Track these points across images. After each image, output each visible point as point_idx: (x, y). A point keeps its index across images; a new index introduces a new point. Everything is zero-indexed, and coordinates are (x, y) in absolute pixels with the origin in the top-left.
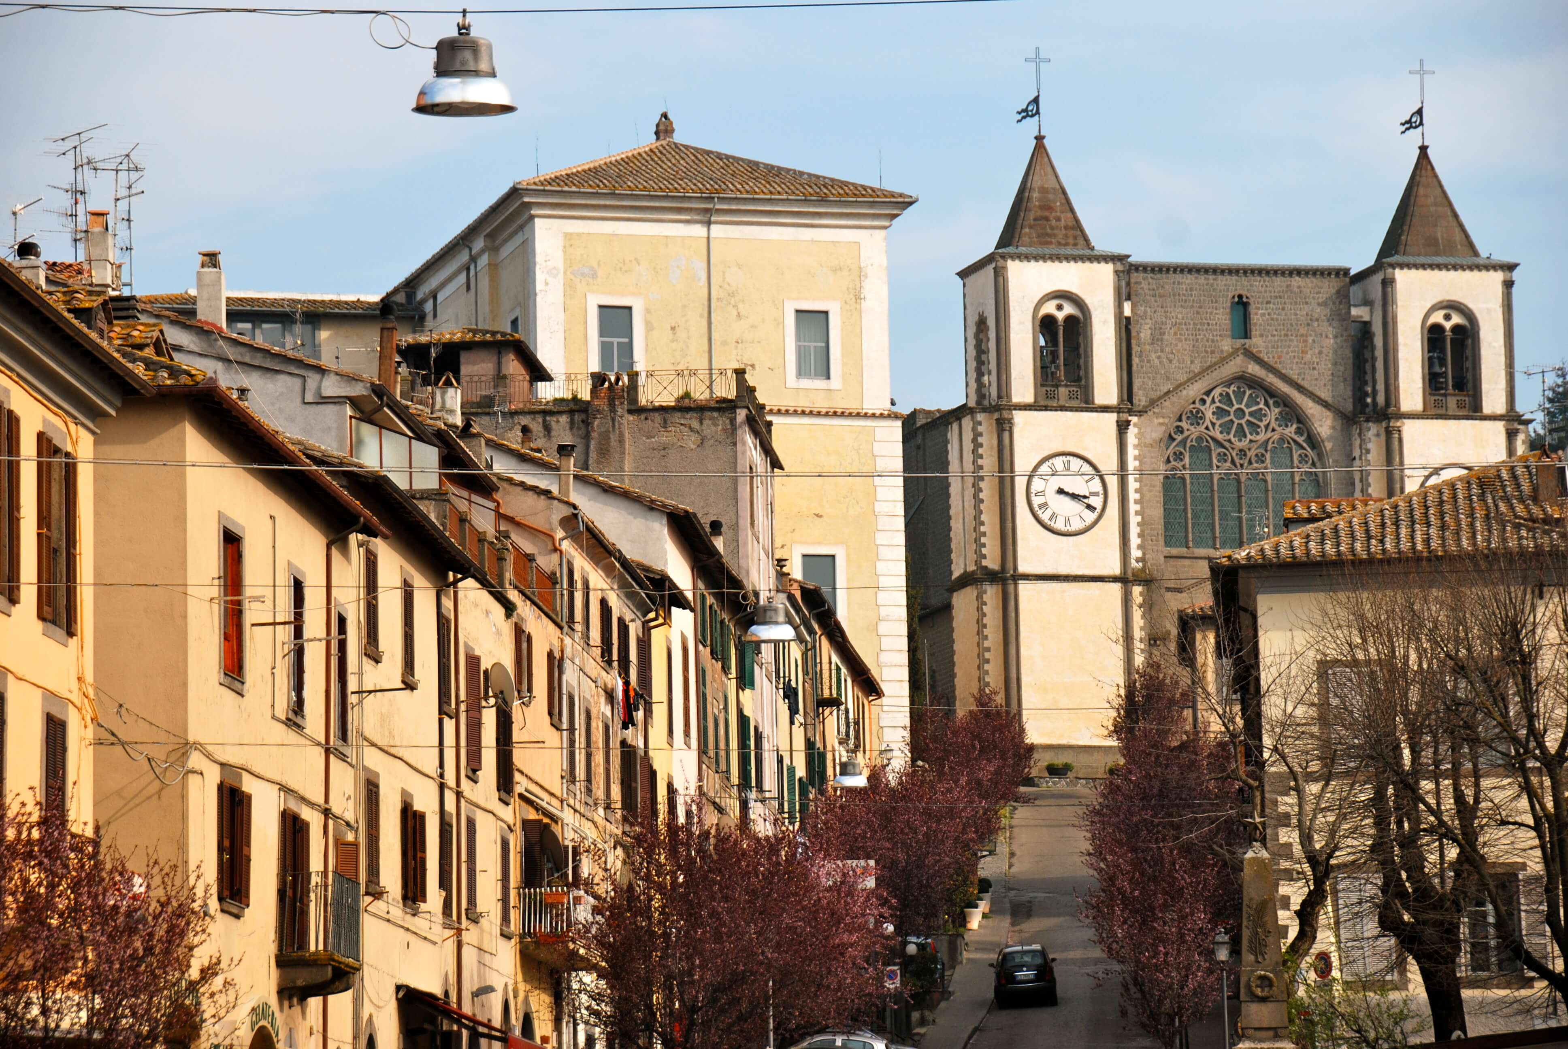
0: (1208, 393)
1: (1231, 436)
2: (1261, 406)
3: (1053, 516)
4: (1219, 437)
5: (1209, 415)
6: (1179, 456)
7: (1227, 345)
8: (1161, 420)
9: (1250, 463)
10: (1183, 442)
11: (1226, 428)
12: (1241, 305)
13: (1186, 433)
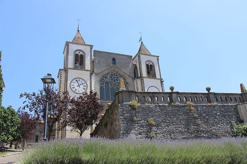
0: (108, 73)
1: (113, 81)
2: (118, 76)
3: (76, 90)
4: (110, 81)
5: (109, 77)
6: (103, 84)
7: (112, 65)
8: (99, 77)
9: (116, 86)
10: (104, 81)
11: (112, 80)
12: (114, 59)
13: (104, 80)
